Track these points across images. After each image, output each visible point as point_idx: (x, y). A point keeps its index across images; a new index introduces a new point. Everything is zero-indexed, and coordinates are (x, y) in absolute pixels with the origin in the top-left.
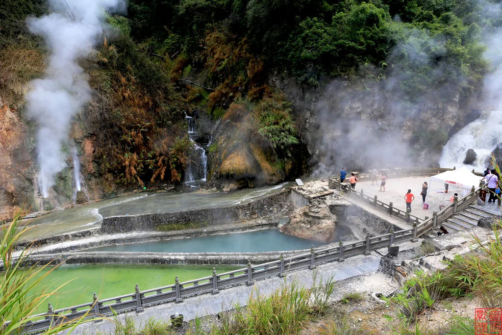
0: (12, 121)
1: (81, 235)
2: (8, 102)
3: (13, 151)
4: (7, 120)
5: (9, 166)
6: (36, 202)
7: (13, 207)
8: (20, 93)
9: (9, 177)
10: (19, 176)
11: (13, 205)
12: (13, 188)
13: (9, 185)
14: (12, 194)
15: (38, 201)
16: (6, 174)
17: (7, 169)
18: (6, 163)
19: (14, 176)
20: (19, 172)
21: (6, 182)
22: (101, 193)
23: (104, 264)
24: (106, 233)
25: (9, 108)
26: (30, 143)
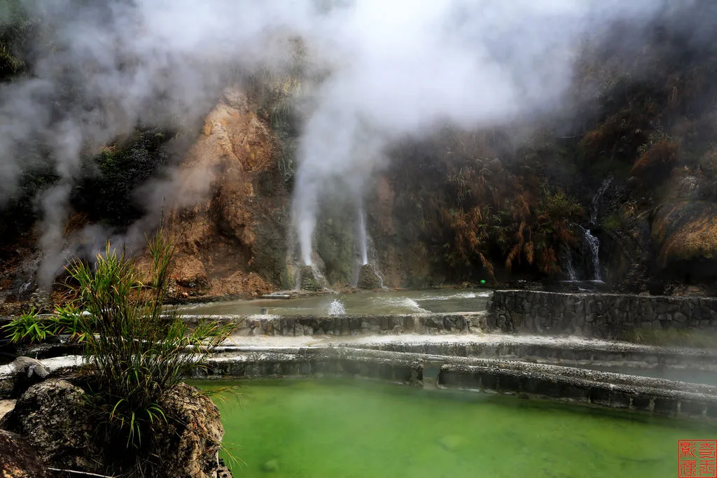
0: (260, 132)
1: (442, 322)
2: (254, 105)
3: (260, 175)
4: (252, 130)
5: (251, 198)
6: (289, 270)
7: (249, 274)
8: (277, 91)
9: (249, 218)
10: (265, 219)
11: (247, 271)
12: (252, 239)
13: (246, 231)
14: (250, 248)
15: (292, 272)
16: (244, 211)
17: (246, 203)
18: (247, 193)
19: (256, 217)
20: (266, 212)
21: (243, 226)
22: (405, 277)
23: (553, 399)
24: (499, 330)
25: (256, 116)
26: (287, 166)
